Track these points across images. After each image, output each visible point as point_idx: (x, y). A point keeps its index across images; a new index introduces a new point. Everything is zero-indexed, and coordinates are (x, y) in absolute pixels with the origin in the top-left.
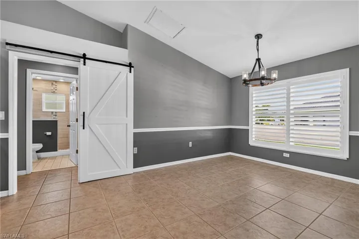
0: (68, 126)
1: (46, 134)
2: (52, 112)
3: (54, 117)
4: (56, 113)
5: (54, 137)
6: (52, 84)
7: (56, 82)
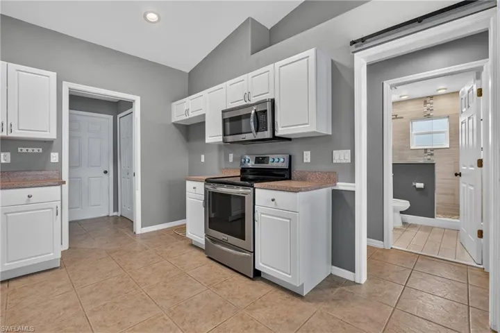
0: (456, 175)
1: (415, 186)
2: (426, 149)
3: (429, 157)
4: (432, 150)
5: (429, 191)
6: (425, 103)
7: (431, 97)
